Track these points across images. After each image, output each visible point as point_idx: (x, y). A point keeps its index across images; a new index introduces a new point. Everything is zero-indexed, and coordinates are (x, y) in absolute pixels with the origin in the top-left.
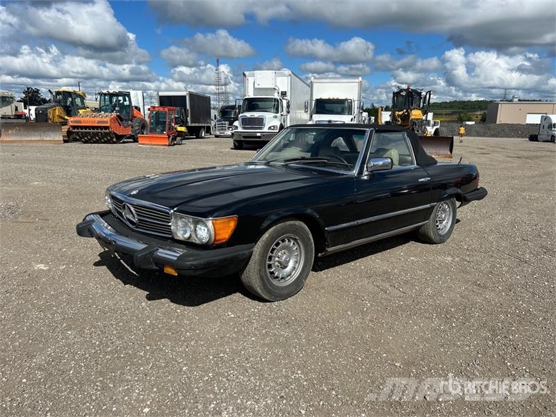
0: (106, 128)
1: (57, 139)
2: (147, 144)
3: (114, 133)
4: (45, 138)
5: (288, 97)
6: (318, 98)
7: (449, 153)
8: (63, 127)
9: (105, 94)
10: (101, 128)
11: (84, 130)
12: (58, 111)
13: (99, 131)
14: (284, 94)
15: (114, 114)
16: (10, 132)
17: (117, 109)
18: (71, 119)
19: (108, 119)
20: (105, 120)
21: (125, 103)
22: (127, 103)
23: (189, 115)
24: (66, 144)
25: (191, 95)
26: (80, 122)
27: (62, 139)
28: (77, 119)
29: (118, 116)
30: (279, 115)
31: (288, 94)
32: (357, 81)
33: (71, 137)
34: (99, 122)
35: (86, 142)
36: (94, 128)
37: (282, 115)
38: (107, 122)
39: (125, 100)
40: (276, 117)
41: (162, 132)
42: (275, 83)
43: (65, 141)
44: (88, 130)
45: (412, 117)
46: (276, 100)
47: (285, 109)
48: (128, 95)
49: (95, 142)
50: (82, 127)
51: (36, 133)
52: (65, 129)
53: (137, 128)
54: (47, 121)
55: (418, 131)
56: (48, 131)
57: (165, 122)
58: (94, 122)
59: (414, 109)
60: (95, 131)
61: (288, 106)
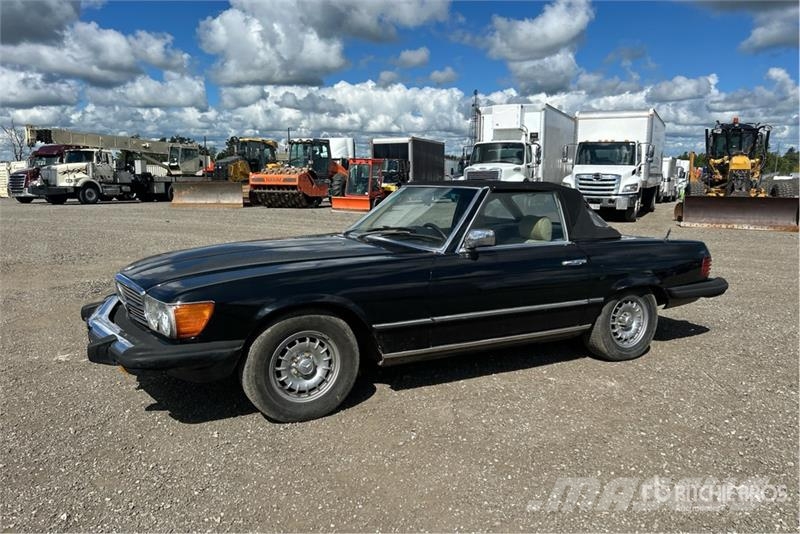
0: (294, 187)
1: (236, 201)
2: (343, 209)
3: (304, 194)
4: (222, 201)
5: (541, 142)
6: (584, 141)
7: (795, 224)
8: (244, 187)
9: (297, 143)
10: (288, 187)
11: (267, 191)
12: (242, 166)
13: (286, 191)
14: (534, 136)
15: (305, 170)
16: (183, 193)
17: (310, 162)
18: (252, 176)
19: (296, 176)
20: (293, 176)
21: (322, 155)
22: (324, 154)
23: (411, 169)
24: (247, 209)
25: (415, 141)
26: (262, 180)
27: (241, 201)
28: (260, 176)
29: (309, 171)
30: (523, 166)
31: (541, 137)
32: (646, 114)
33: (253, 200)
34: (285, 180)
35: (269, 206)
36: (279, 187)
37: (529, 167)
38: (294, 180)
39: (321, 151)
40: (518, 170)
41: (363, 193)
42: (522, 120)
43: (245, 205)
44: (272, 191)
45: (732, 167)
46: (521, 145)
47: (534, 159)
48: (327, 144)
49: (280, 207)
50: (264, 187)
51: (212, 195)
52: (247, 189)
53: (337, 188)
54: (227, 179)
55: (740, 189)
56: (227, 191)
57: (367, 179)
58: (279, 180)
59: (737, 155)
60: (281, 191)
61: (538, 154)
